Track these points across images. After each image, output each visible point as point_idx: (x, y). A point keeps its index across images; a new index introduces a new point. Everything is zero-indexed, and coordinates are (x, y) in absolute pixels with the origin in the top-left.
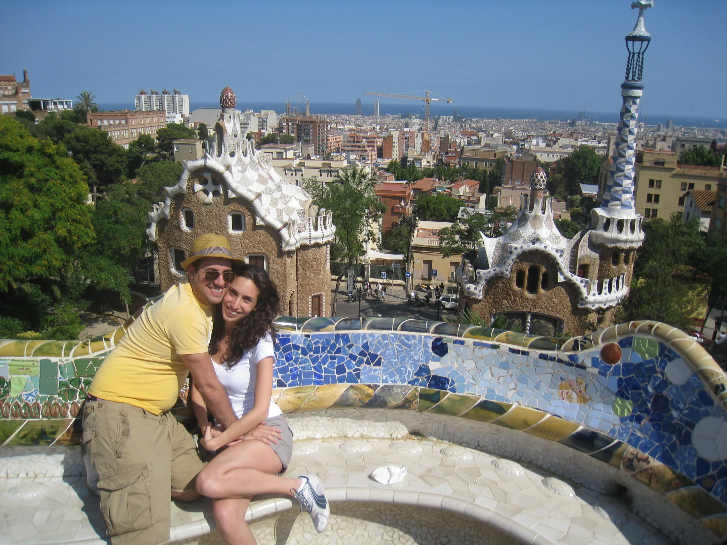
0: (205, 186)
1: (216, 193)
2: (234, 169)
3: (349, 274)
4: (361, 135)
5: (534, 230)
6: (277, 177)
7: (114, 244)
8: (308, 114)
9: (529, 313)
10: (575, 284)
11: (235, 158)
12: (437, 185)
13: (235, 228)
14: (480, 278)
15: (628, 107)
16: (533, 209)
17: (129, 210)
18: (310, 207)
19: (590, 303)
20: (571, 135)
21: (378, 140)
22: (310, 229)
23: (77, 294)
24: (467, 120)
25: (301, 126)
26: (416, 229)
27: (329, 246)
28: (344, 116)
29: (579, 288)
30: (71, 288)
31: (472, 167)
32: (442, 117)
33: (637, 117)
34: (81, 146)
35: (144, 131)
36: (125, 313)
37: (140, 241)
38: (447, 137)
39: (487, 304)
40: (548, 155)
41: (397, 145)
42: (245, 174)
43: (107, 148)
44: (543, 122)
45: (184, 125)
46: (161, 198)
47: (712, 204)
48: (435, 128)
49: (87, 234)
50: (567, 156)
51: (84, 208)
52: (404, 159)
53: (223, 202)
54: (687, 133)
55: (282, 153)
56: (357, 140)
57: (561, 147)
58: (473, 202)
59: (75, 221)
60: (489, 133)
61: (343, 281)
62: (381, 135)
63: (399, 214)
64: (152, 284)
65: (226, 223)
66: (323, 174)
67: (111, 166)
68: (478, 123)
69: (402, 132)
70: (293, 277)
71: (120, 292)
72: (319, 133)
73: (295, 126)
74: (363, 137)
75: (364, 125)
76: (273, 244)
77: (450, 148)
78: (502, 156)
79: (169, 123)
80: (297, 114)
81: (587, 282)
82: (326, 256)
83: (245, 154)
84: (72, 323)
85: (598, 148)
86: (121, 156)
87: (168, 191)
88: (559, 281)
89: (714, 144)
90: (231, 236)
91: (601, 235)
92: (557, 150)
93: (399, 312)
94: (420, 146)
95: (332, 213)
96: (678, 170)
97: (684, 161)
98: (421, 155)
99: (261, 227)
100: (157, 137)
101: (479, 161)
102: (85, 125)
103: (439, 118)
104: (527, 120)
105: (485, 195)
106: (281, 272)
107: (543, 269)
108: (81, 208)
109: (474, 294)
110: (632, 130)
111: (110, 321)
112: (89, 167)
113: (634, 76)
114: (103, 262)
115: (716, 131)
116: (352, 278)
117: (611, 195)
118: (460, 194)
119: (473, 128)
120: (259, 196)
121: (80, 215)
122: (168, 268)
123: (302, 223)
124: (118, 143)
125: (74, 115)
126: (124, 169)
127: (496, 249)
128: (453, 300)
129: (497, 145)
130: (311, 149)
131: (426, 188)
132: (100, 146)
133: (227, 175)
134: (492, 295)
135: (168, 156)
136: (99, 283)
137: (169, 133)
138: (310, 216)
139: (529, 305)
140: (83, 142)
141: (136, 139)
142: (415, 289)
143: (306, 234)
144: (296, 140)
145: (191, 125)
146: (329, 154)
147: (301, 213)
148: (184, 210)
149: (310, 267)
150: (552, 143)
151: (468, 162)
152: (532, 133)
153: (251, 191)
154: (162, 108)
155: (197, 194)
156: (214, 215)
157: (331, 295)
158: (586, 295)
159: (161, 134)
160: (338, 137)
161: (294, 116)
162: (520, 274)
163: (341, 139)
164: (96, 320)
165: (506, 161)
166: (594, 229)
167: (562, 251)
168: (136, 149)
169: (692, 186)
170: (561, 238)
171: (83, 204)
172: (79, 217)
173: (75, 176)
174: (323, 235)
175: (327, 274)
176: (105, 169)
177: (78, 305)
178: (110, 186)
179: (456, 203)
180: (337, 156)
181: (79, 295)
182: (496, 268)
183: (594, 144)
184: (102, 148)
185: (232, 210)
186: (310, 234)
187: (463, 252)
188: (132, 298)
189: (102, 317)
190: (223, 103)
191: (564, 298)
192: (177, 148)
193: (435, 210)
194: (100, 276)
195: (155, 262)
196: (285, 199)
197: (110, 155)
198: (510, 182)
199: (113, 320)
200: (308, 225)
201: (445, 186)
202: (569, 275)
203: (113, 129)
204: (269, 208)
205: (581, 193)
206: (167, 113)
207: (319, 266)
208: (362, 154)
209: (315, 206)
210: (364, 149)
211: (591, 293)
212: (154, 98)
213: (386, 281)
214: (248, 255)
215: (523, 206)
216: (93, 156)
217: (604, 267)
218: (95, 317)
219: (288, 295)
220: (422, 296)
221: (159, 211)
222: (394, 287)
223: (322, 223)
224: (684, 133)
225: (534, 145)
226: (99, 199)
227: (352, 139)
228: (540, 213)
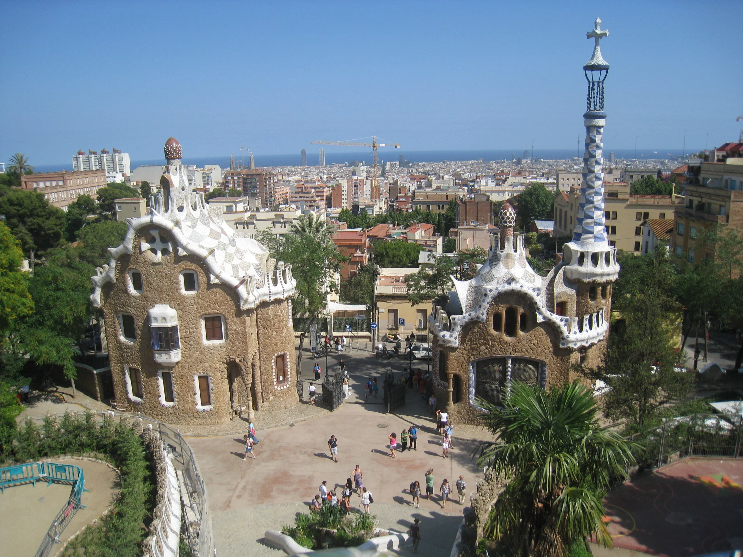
0: (153, 244)
1: (165, 252)
2: (183, 225)
3: (311, 329)
4: (309, 185)
5: (507, 270)
6: (230, 230)
7: (55, 312)
8: (253, 167)
9: (509, 357)
10: (554, 323)
11: (184, 213)
12: (392, 231)
13: (187, 288)
14: (455, 324)
15: (593, 137)
16: (504, 247)
17: (70, 275)
18: (267, 261)
19: (572, 342)
20: (519, 173)
21: (326, 189)
22: (269, 284)
23: (15, 371)
24: (413, 165)
25: (246, 179)
26: (378, 277)
27: (290, 301)
28: (289, 168)
29: (559, 327)
30: (7, 365)
31: (425, 211)
32: (388, 163)
33: (602, 146)
34: (15, 209)
35: (84, 192)
36: (70, 388)
37: (83, 308)
38: (396, 182)
39: (464, 352)
40: (499, 194)
41: (346, 193)
42: (195, 229)
43: (45, 211)
44: (489, 163)
45: (125, 184)
46: (105, 260)
47: (670, 231)
48: (383, 174)
49: (23, 304)
50: (518, 194)
51: (18, 275)
52: (355, 207)
53: (173, 261)
54: (629, 165)
55: (232, 206)
56: (306, 190)
57: (511, 186)
58: (430, 246)
59: (8, 290)
60: (439, 175)
61: (306, 337)
62: (329, 184)
63: (356, 263)
64: (99, 354)
65: (178, 283)
66: (276, 225)
67: (49, 229)
68: (425, 167)
69: (350, 181)
70: (254, 337)
71: (64, 366)
72: (266, 186)
73: (241, 180)
74: (311, 187)
75: (311, 175)
76: (230, 303)
77: (400, 193)
78: (454, 197)
79: (109, 182)
80: (242, 168)
81: (567, 321)
82: (288, 312)
83: (194, 208)
84: (9, 404)
85: (547, 184)
86: (59, 218)
87: (112, 252)
88: (538, 322)
89: (659, 173)
90: (184, 297)
91: (576, 270)
92: (507, 189)
93: (369, 366)
94: (370, 193)
95: (291, 266)
96: (632, 200)
97: (635, 192)
98: (372, 201)
99: (216, 285)
100: (97, 197)
101: (432, 204)
102: (19, 188)
103: (385, 164)
104: (473, 162)
105: (441, 238)
106: (240, 333)
107: (521, 310)
108: (14, 276)
109: (449, 342)
110: (598, 160)
111: (54, 398)
112: (26, 232)
113: (595, 105)
114: (43, 334)
115: (655, 162)
116: (314, 334)
117: (583, 228)
118: (417, 239)
119: (420, 172)
120: (212, 252)
121: (13, 283)
122: (116, 335)
123: (259, 278)
124: (56, 205)
125: (7, 178)
126: (63, 232)
127: (469, 292)
128: (424, 349)
129: (448, 187)
130: (258, 202)
131: (381, 235)
132: (36, 209)
133: (176, 231)
134: (468, 341)
135: (109, 217)
136: (39, 357)
137: (110, 192)
138: (268, 270)
139: (509, 348)
140: (17, 205)
141: (76, 201)
142: (382, 340)
143: (265, 290)
144: (243, 194)
145: (133, 184)
146: (278, 206)
147: (258, 268)
148: (131, 272)
149: (271, 325)
150: (501, 183)
151: (420, 206)
152: (479, 174)
153: (203, 247)
154: (102, 168)
155: (144, 253)
156: (164, 275)
157: (295, 353)
158: (567, 334)
159: (102, 194)
160: (285, 189)
161: (239, 170)
162: (497, 317)
163: (289, 190)
164: (38, 398)
165: (459, 202)
166: (568, 264)
167: (539, 290)
168: (76, 211)
169: (646, 215)
170: (535, 276)
171: (17, 271)
172: (12, 286)
173: (6, 241)
174: (284, 290)
175: (290, 331)
176: (43, 233)
177: (16, 383)
178: (49, 250)
179: (415, 248)
180: (286, 208)
181: (17, 372)
182: (471, 312)
183: (542, 180)
184: (38, 210)
185: (184, 269)
186: (269, 289)
187: (433, 298)
188: (77, 372)
189: (45, 395)
190: (168, 154)
191: (544, 339)
192: (120, 207)
193: (394, 257)
194: (40, 350)
195: (102, 329)
196: (240, 254)
197: (48, 219)
198: (465, 223)
199: (57, 397)
200: (266, 280)
201: (400, 231)
202: (548, 314)
203: (50, 191)
204: (223, 264)
205: (536, 230)
206: (107, 173)
207: (281, 323)
208: (311, 204)
209: (272, 259)
210: (313, 199)
211: (572, 332)
212: (93, 158)
213: (351, 334)
214: (204, 317)
215: (493, 245)
216: (29, 220)
217: (582, 303)
218: (37, 395)
219: (250, 356)
220: (390, 347)
221: (103, 275)
222: (360, 340)
223: (282, 277)
224: (627, 165)
225: (483, 186)
226: (36, 265)
227: (300, 190)
228: (512, 251)
